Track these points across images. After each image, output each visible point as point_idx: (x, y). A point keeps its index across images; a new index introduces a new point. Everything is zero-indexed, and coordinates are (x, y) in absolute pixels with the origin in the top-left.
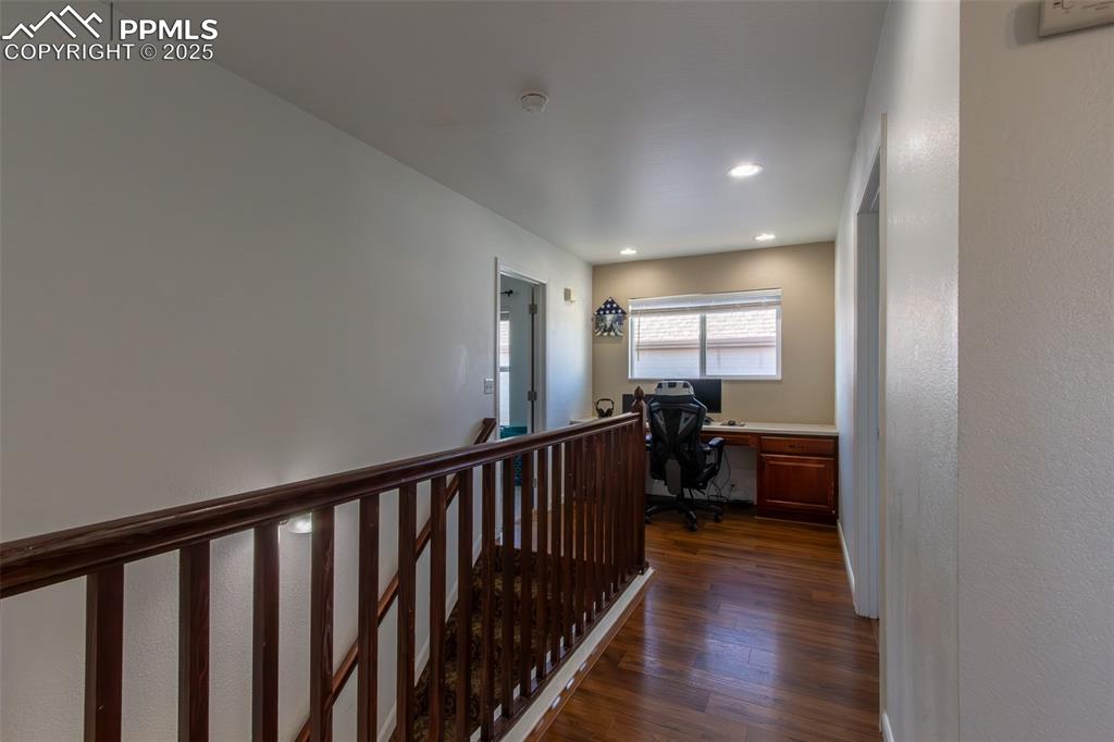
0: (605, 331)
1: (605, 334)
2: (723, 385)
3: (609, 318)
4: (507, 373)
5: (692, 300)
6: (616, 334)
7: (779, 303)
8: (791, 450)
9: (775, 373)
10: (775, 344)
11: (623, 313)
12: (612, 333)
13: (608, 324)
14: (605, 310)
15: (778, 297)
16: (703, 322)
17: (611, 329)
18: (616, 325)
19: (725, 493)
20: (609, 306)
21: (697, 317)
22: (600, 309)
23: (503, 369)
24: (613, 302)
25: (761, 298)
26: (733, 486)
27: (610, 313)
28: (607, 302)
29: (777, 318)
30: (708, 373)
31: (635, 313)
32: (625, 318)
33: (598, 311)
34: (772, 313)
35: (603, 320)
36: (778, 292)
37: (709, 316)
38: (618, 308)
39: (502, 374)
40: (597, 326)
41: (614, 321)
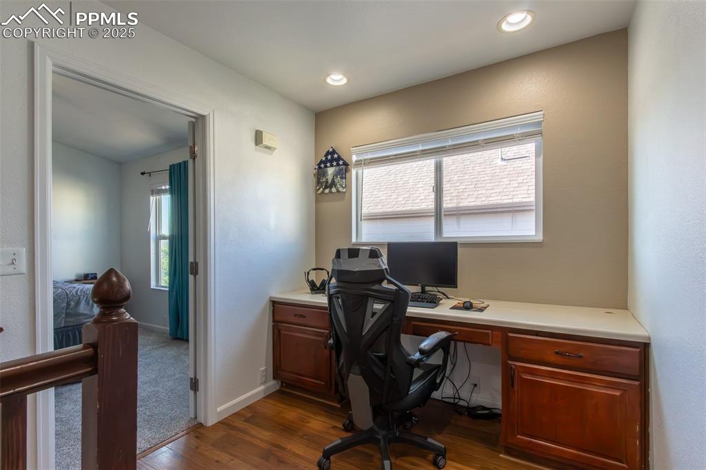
0: (326, 187)
1: (327, 191)
2: (460, 250)
3: (331, 171)
4: (167, 241)
5: (424, 141)
6: (338, 191)
7: (540, 133)
8: (558, 359)
9: (533, 233)
10: (534, 208)
11: (346, 164)
12: (334, 190)
13: (330, 178)
14: (324, 162)
15: (539, 123)
16: (439, 169)
17: (333, 184)
18: (338, 180)
19: (464, 394)
20: (329, 157)
21: (430, 163)
22: (322, 162)
23: (164, 238)
24: (334, 152)
25: (515, 127)
26: (475, 385)
27: (332, 166)
28: (328, 153)
29: (537, 156)
30: (445, 235)
31: (359, 163)
32: (347, 170)
33: (319, 165)
34: (530, 148)
35: (325, 174)
36: (538, 116)
37: (447, 161)
38: (339, 158)
39: (163, 242)
40: (318, 182)
41: (335, 175)
